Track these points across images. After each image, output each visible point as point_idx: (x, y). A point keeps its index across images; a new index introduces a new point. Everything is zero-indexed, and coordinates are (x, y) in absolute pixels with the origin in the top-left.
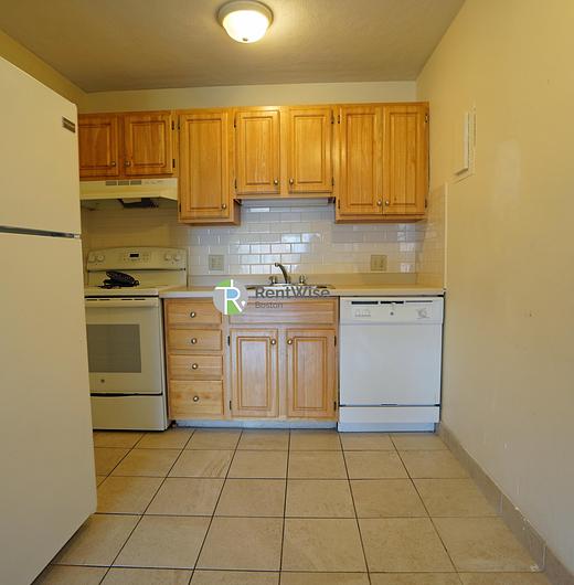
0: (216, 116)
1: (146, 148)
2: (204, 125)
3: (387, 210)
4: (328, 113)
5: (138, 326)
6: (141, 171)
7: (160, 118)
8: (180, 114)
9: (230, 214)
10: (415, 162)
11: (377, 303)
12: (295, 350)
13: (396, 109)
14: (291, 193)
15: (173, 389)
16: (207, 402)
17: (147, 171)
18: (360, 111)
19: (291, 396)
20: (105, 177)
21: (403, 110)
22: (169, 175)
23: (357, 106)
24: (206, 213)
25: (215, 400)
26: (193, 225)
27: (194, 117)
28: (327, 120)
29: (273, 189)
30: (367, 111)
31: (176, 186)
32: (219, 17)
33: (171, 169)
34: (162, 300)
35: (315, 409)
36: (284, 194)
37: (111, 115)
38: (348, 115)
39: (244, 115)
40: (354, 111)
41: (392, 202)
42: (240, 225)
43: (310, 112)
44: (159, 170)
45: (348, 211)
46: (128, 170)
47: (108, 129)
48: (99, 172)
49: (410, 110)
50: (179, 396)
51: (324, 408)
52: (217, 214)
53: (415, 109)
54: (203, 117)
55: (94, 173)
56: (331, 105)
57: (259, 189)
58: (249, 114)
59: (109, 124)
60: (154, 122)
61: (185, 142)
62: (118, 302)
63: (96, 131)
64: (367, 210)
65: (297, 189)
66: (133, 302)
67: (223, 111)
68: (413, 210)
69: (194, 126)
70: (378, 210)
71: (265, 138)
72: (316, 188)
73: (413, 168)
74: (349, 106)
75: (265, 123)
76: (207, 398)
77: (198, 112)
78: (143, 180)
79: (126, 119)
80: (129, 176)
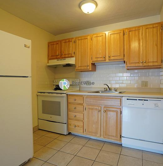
0: (86, 38)
1: (67, 49)
2: (83, 40)
3: (145, 64)
4: (122, 32)
5: (60, 102)
6: (65, 56)
7: (70, 40)
8: (76, 38)
9: (90, 68)
10: (157, 45)
11: (137, 100)
12: (107, 114)
13: (149, 27)
14: (109, 60)
15: (69, 122)
16: (79, 128)
17: (67, 56)
18: (134, 29)
19: (105, 130)
20: (57, 58)
21: (151, 26)
22: (73, 57)
23: (133, 28)
24: (83, 68)
25: (81, 128)
26: (81, 71)
27: (80, 39)
28: (122, 34)
29: (103, 59)
30: (137, 29)
31: (75, 60)
32: (80, 7)
33: (73, 55)
34: (67, 94)
35: (113, 136)
36: (107, 61)
37: (58, 41)
38: (129, 31)
39: (94, 36)
40: (132, 30)
41: (147, 61)
42: (96, 71)
43: (116, 32)
44: (70, 56)
45: (130, 65)
46: (62, 56)
47: (57, 45)
48: (55, 57)
49: (154, 26)
50: (71, 125)
51: (116, 136)
52: (86, 68)
53: (157, 25)
54: (82, 38)
55: (54, 57)
56: (123, 29)
57: (99, 59)
58: (96, 36)
59: (58, 44)
60: (69, 41)
61: (77, 46)
62: (55, 95)
63: (55, 46)
64: (137, 65)
65: (111, 59)
66: (59, 95)
67: (88, 36)
68: (156, 64)
69: (80, 41)
70: (141, 65)
71: (101, 43)
72: (118, 58)
73: (156, 48)
74: (130, 28)
75: (101, 38)
76: (79, 127)
77: (81, 37)
78: (66, 59)
79: (62, 41)
80: (62, 58)
